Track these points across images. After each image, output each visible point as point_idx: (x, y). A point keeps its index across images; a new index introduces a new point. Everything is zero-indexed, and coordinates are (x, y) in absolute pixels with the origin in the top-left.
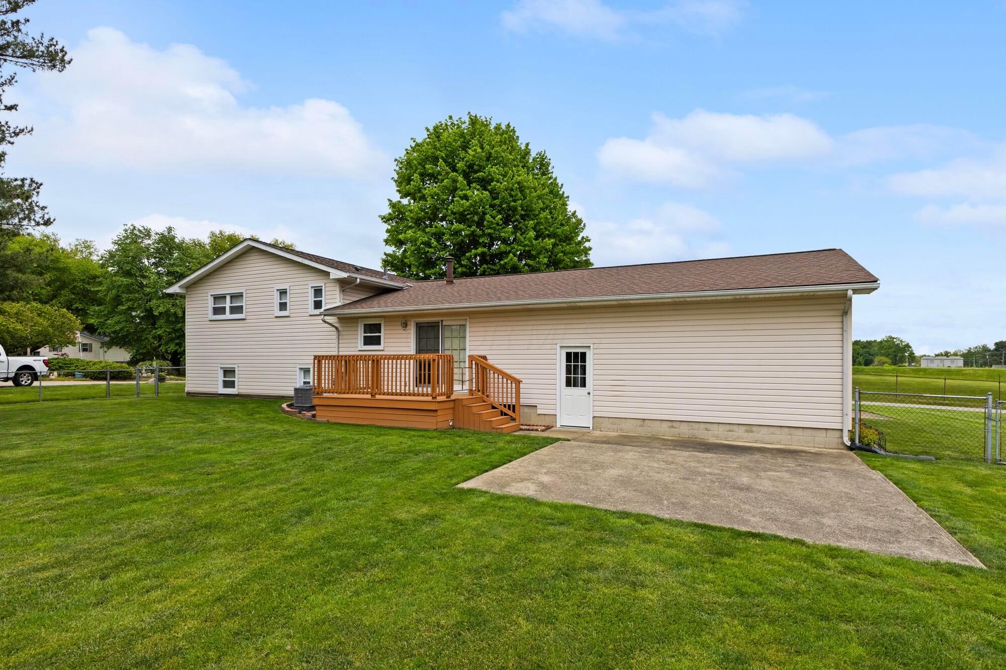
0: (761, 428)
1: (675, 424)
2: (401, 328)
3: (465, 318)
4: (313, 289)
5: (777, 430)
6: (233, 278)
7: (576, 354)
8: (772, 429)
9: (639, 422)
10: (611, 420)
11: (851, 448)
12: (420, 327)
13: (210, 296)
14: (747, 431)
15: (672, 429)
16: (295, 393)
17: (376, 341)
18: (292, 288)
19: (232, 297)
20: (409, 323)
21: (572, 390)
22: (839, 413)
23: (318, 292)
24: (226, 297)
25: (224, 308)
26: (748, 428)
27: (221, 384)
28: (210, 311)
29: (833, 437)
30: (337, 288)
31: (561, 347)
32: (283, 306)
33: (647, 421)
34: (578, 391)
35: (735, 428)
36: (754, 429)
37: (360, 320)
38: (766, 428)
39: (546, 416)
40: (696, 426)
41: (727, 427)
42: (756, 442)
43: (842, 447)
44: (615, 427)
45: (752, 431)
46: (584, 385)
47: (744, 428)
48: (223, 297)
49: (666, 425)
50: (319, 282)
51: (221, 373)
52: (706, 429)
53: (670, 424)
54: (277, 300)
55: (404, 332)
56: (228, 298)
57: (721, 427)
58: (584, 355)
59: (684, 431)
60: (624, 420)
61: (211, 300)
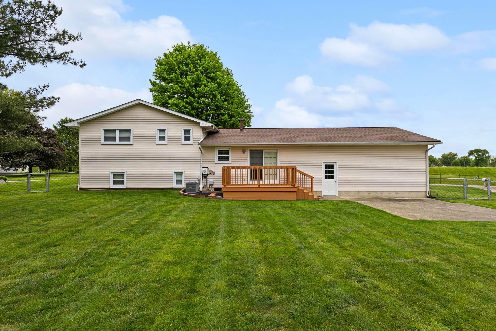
0: (401, 192)
1: (370, 193)
2: (242, 152)
3: (278, 149)
4: (184, 130)
5: (406, 193)
6: (120, 120)
7: (329, 165)
8: (404, 192)
9: (357, 193)
10: (345, 192)
11: (428, 197)
12: (252, 152)
13: (102, 130)
14: (396, 194)
15: (369, 194)
16: (186, 186)
17: (227, 159)
18: (168, 129)
19: (120, 131)
20: (246, 150)
21: (328, 180)
22: (425, 186)
23: (187, 132)
24: (116, 131)
25: (115, 138)
26: (396, 192)
27: (112, 182)
28: (103, 139)
29: (423, 194)
30: (201, 131)
31: (324, 162)
32: (162, 138)
33: (360, 192)
34: (331, 180)
35: (392, 193)
36: (398, 192)
37: (216, 148)
38: (402, 192)
39: (317, 192)
40: (378, 193)
41: (389, 193)
42: (399, 197)
43: (426, 197)
44: (347, 195)
45: (397, 194)
46: (333, 178)
47: (394, 193)
48: (114, 131)
49: (367, 193)
50: (188, 127)
51: (112, 176)
52: (382, 194)
53: (368, 192)
54: (158, 135)
55: (243, 154)
56: (117, 132)
57: (387, 193)
58: (333, 166)
59: (374, 195)
60: (351, 192)
61: (103, 132)
